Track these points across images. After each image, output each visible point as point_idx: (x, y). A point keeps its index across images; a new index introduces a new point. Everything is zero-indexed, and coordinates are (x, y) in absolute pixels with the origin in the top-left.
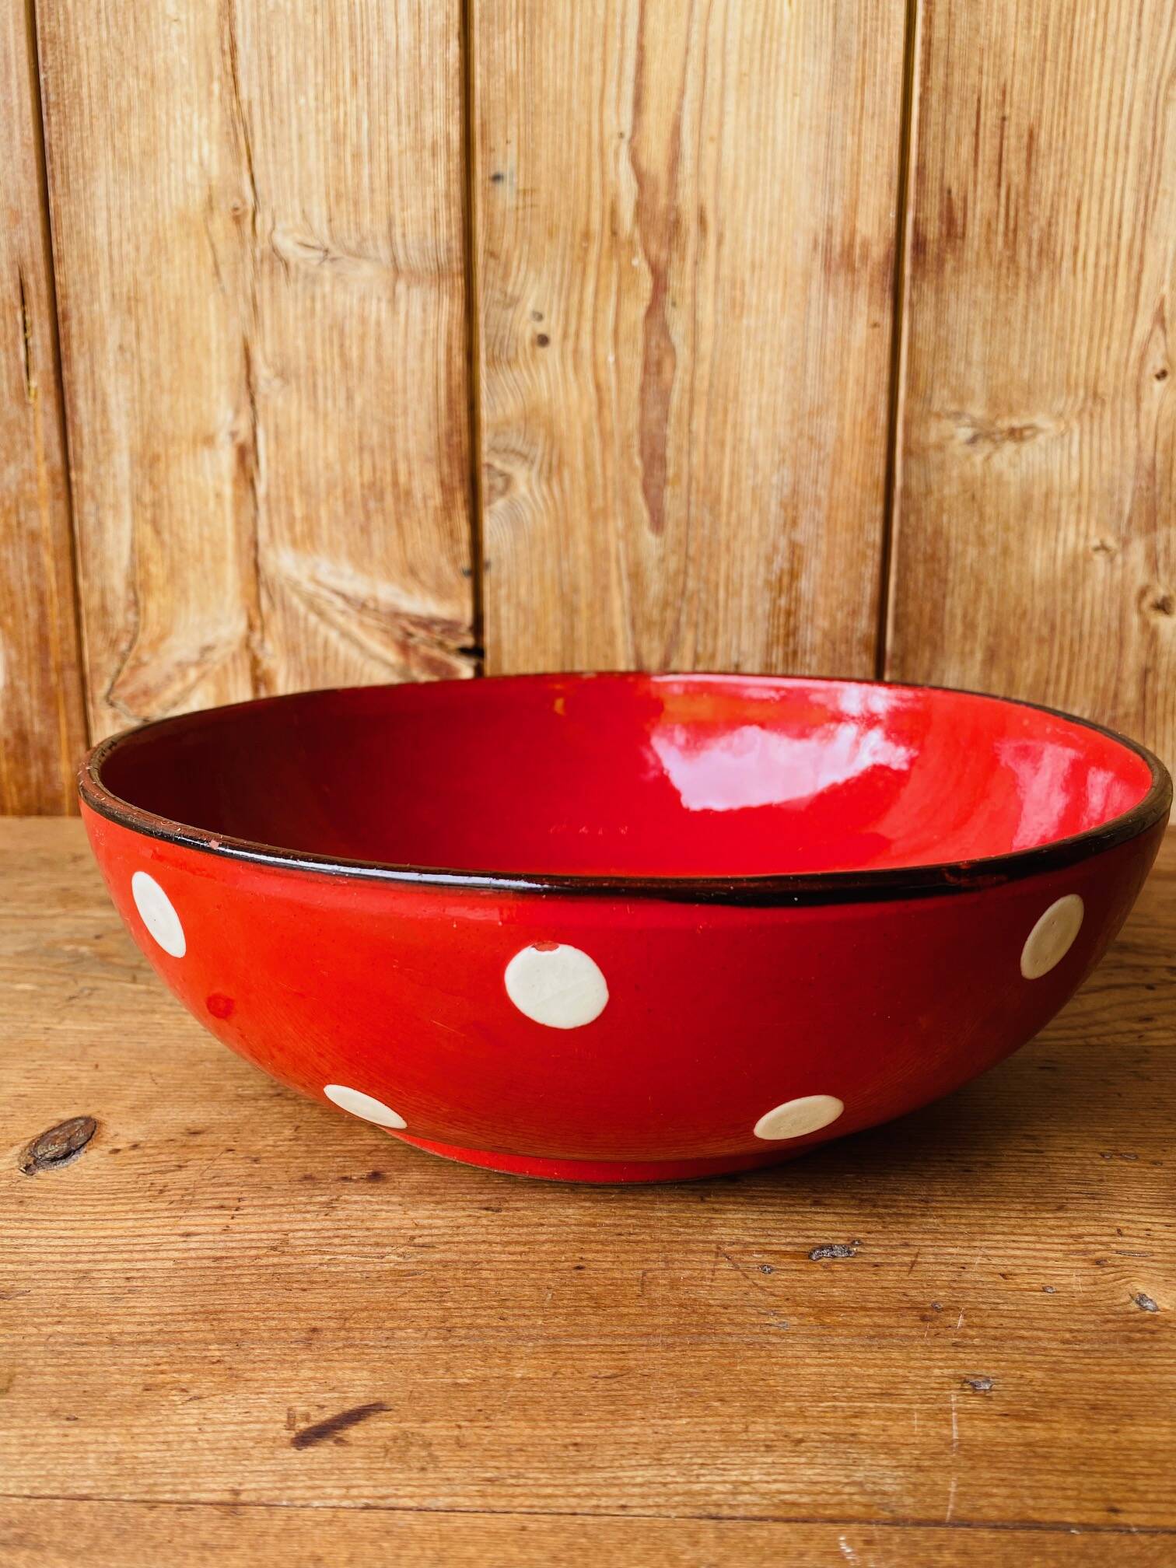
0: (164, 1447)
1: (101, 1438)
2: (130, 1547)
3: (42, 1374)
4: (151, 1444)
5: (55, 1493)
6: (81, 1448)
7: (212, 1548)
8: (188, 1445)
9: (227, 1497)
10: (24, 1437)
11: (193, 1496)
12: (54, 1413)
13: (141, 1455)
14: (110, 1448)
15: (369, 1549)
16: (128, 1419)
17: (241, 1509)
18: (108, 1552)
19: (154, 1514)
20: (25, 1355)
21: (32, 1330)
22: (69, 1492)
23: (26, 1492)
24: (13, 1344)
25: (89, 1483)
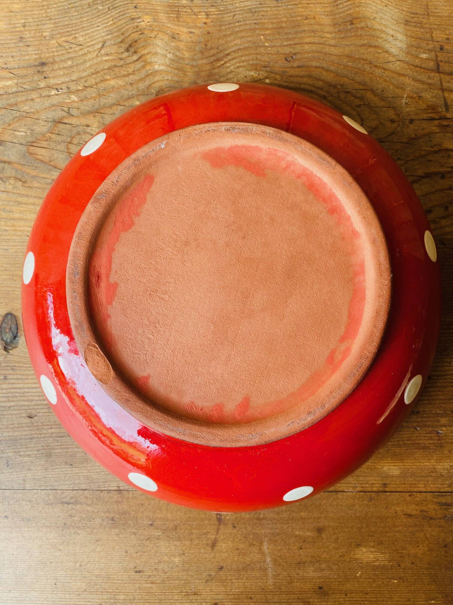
0: (97, 474)
1: (81, 471)
2: (101, 502)
3: (56, 449)
4: (94, 472)
5: (78, 488)
6: (78, 475)
7: (119, 502)
8: (103, 473)
9: (117, 488)
10: (62, 471)
11: (110, 488)
12: (66, 463)
13: (93, 476)
14: (85, 474)
15: (153, 502)
16: (85, 465)
17: (122, 492)
18: (96, 504)
19: (103, 493)
20: (49, 442)
21: (45, 431)
22: (81, 489)
23: (71, 489)
24: (44, 437)
25: (84, 485)
